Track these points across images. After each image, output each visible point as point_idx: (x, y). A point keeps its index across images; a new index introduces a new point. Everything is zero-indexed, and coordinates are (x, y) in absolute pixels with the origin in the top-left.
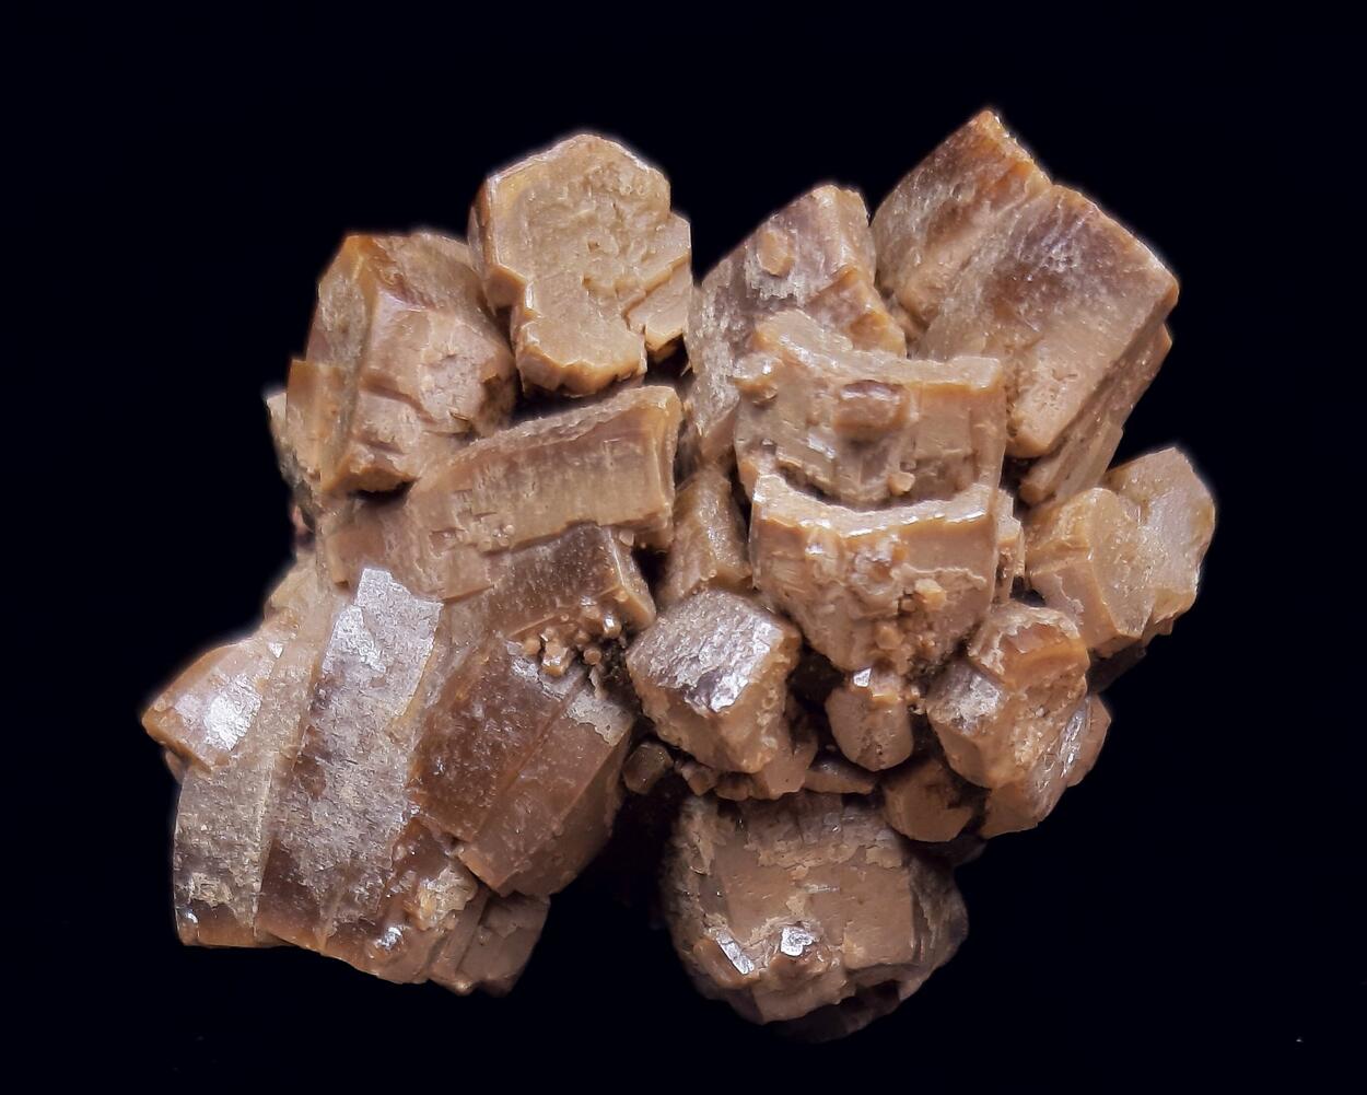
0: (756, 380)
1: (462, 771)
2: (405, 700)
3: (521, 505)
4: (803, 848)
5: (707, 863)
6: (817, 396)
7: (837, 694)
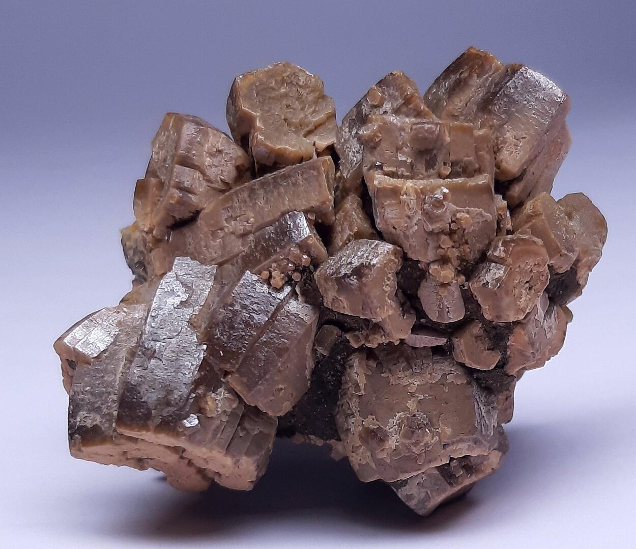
0: (372, 132)
2: (199, 308)
3: (257, 209)
4: (413, 375)
5: (362, 389)
6: (401, 135)
7: (424, 284)
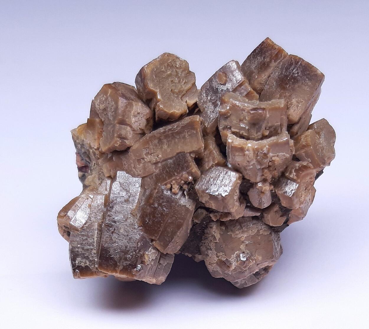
0: (226, 111)
1: (153, 221)
2: (135, 204)
3: (163, 149)
4: (243, 232)
5: (218, 239)
6: (242, 113)
7: (251, 190)
